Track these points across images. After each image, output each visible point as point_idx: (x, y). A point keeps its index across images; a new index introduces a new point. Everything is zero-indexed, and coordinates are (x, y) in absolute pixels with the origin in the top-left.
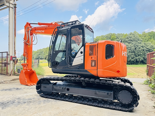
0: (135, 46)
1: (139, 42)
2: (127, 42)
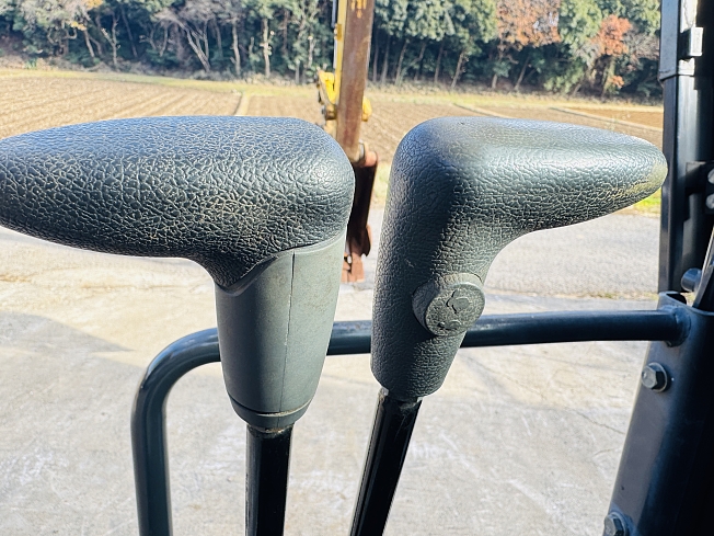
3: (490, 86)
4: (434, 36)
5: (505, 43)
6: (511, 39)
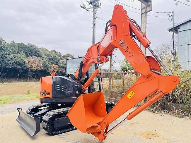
3: (28, 79)
4: (11, 68)
5: (30, 69)
6: (32, 68)
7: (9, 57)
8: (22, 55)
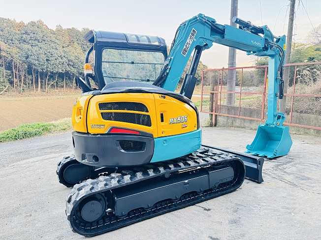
0: (46, 54)
1: (52, 45)
2: (28, 43)
7: (56, 53)
8: (76, 49)
